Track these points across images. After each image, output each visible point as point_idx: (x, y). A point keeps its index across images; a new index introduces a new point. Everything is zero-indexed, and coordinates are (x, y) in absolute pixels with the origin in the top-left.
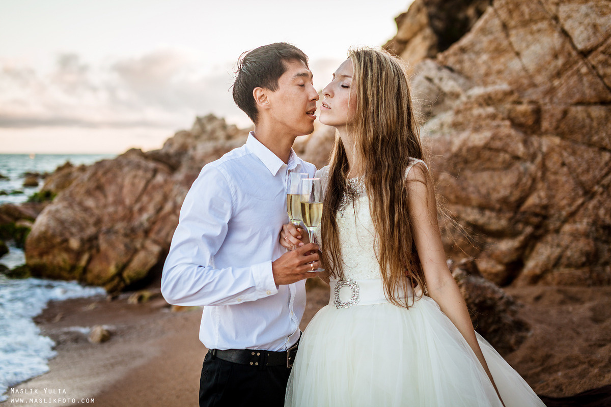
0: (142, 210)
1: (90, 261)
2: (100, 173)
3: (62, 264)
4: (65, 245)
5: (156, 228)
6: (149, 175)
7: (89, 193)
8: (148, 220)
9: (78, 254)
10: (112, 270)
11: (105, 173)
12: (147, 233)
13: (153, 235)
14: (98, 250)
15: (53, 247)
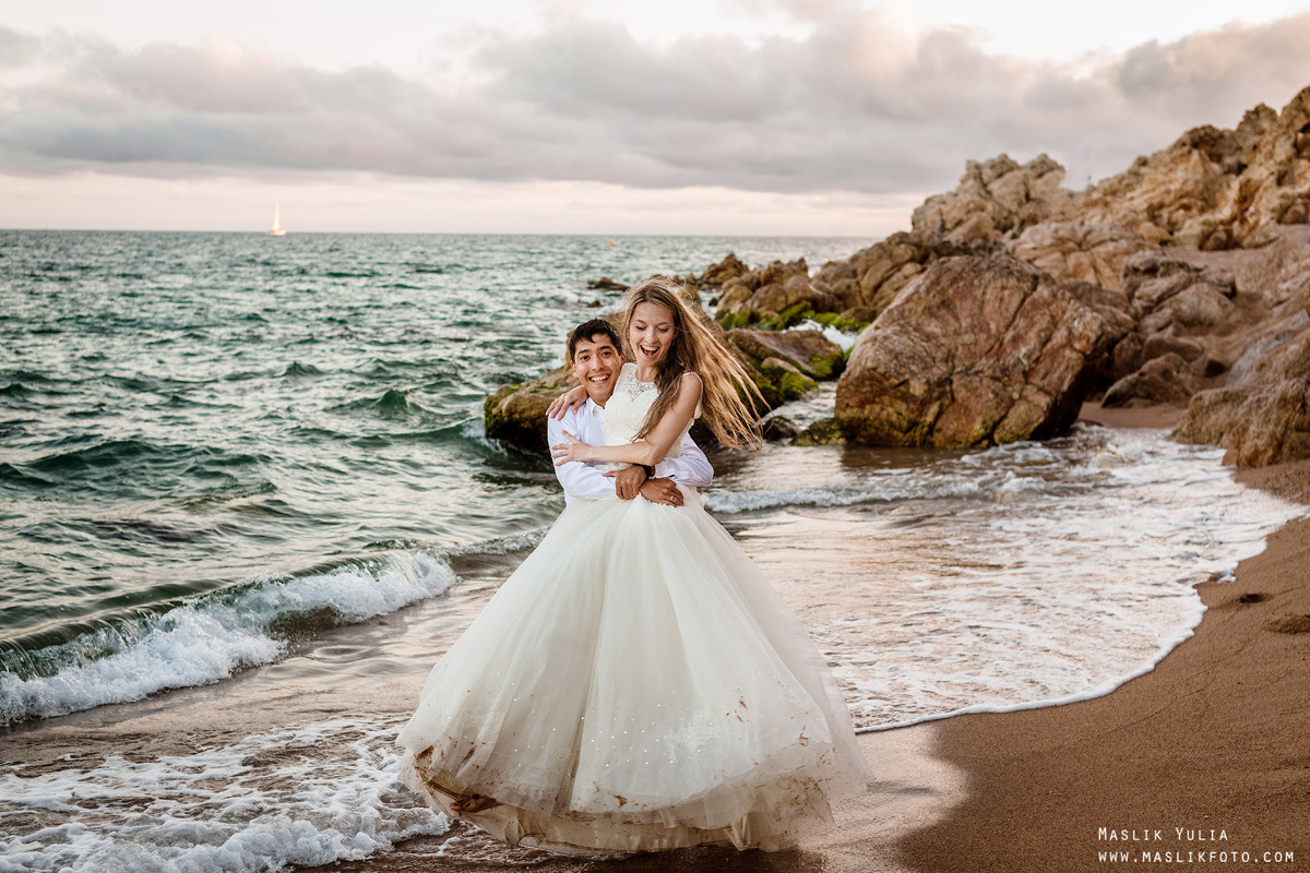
0: (1016, 340)
1: (938, 416)
2: (945, 282)
3: (894, 418)
4: (902, 388)
5: (1042, 369)
6: (1026, 286)
7: (930, 312)
8: (1028, 356)
9: (924, 404)
10: (978, 428)
11: (954, 281)
12: (1027, 375)
13: (1036, 380)
14: (953, 400)
15: (883, 391)
